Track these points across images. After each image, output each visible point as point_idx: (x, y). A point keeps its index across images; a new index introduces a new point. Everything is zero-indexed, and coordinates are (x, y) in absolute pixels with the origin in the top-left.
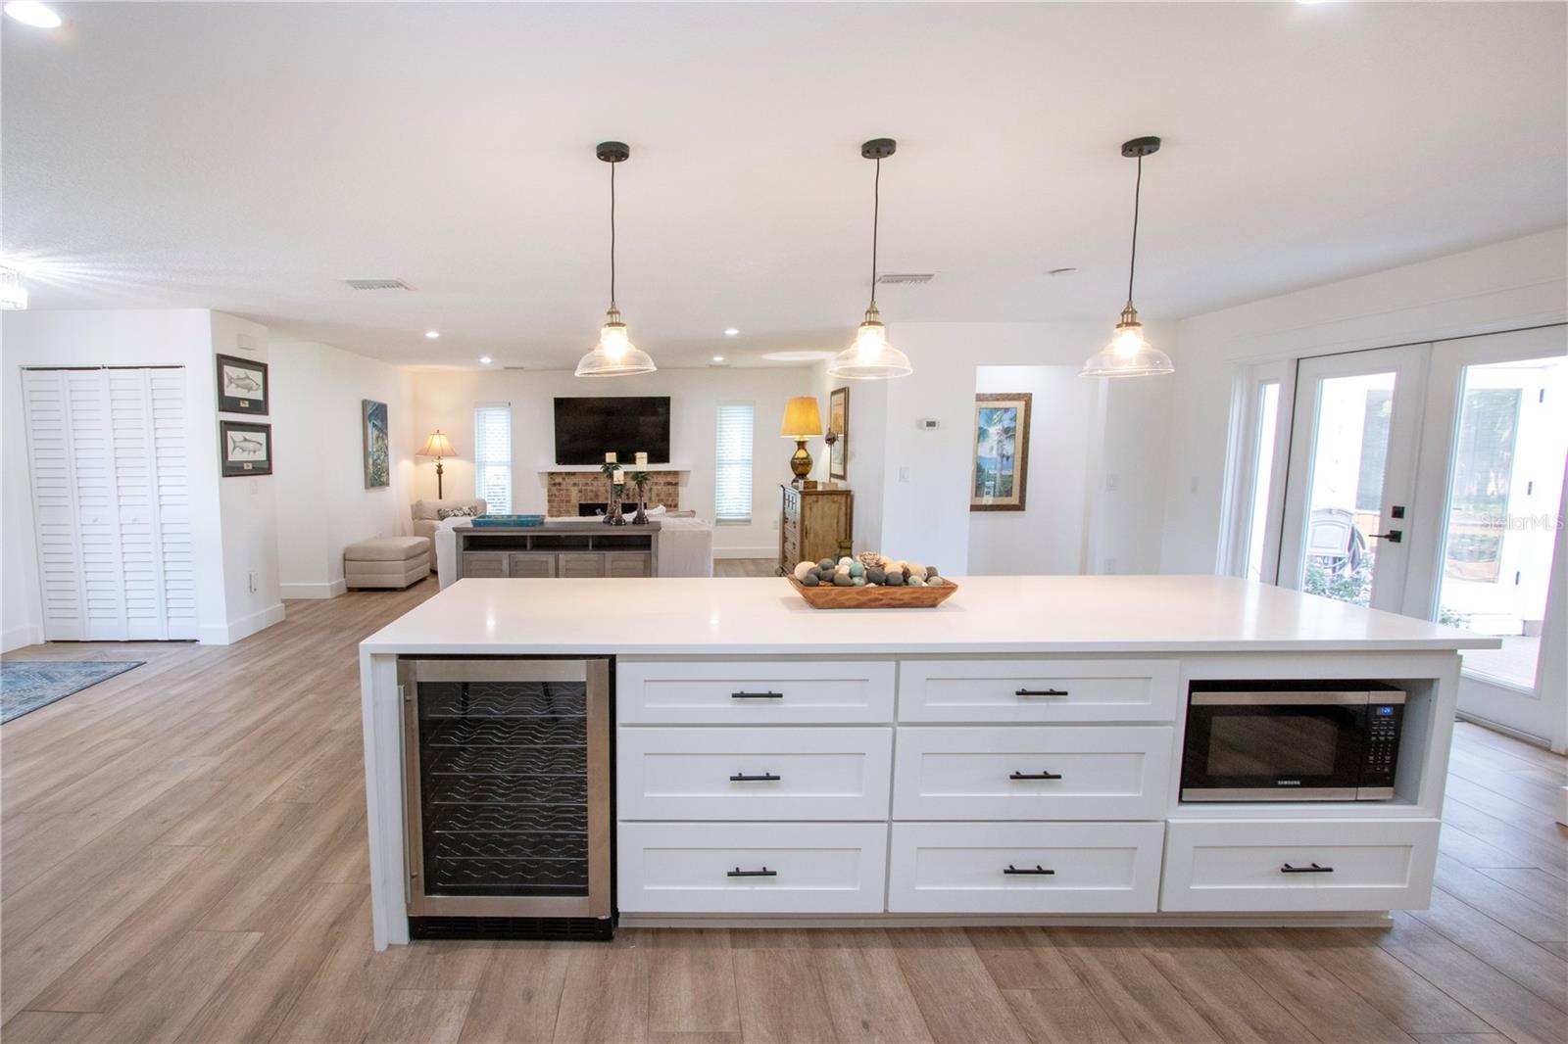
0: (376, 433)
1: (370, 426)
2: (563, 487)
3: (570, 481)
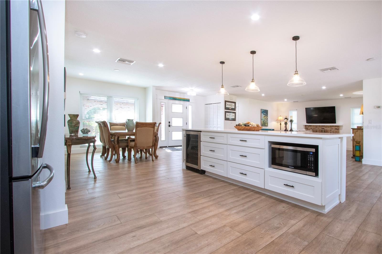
0: (264, 115)
1: (262, 114)
2: (308, 129)
3: (310, 127)
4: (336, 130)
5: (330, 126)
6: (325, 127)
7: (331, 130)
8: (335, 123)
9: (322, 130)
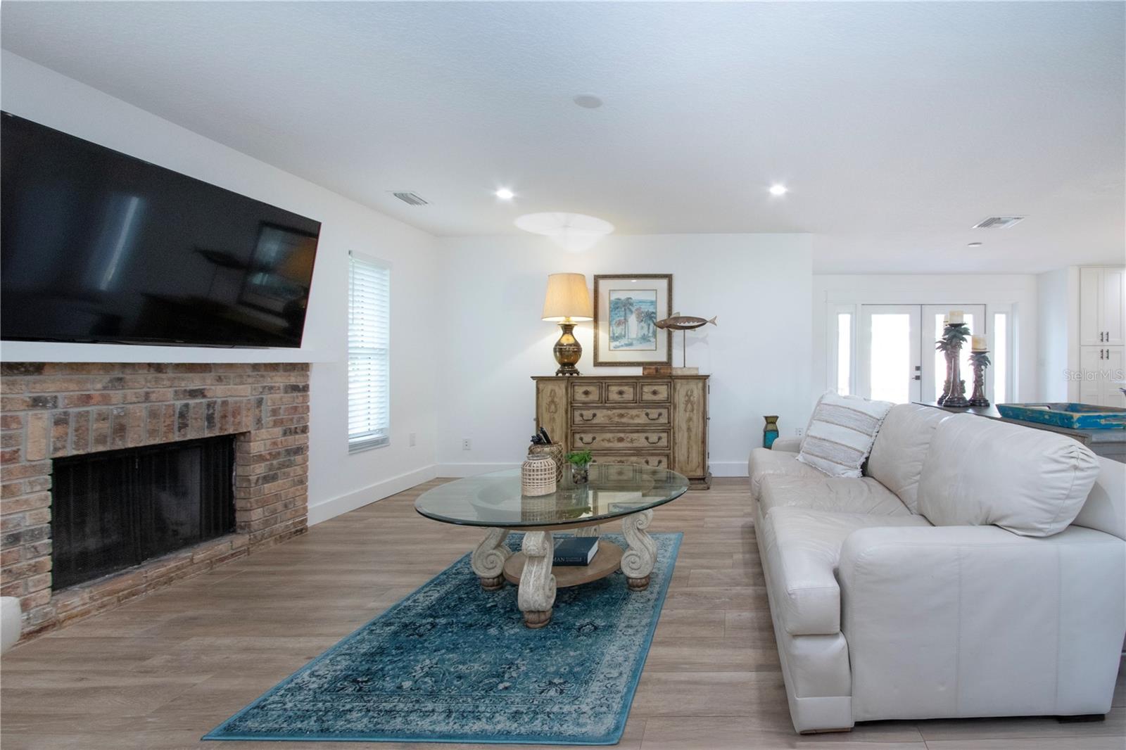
4: (295, 394)
5: (256, 367)
6: (209, 378)
7: (260, 402)
8: (292, 337)
9: (187, 406)
